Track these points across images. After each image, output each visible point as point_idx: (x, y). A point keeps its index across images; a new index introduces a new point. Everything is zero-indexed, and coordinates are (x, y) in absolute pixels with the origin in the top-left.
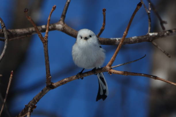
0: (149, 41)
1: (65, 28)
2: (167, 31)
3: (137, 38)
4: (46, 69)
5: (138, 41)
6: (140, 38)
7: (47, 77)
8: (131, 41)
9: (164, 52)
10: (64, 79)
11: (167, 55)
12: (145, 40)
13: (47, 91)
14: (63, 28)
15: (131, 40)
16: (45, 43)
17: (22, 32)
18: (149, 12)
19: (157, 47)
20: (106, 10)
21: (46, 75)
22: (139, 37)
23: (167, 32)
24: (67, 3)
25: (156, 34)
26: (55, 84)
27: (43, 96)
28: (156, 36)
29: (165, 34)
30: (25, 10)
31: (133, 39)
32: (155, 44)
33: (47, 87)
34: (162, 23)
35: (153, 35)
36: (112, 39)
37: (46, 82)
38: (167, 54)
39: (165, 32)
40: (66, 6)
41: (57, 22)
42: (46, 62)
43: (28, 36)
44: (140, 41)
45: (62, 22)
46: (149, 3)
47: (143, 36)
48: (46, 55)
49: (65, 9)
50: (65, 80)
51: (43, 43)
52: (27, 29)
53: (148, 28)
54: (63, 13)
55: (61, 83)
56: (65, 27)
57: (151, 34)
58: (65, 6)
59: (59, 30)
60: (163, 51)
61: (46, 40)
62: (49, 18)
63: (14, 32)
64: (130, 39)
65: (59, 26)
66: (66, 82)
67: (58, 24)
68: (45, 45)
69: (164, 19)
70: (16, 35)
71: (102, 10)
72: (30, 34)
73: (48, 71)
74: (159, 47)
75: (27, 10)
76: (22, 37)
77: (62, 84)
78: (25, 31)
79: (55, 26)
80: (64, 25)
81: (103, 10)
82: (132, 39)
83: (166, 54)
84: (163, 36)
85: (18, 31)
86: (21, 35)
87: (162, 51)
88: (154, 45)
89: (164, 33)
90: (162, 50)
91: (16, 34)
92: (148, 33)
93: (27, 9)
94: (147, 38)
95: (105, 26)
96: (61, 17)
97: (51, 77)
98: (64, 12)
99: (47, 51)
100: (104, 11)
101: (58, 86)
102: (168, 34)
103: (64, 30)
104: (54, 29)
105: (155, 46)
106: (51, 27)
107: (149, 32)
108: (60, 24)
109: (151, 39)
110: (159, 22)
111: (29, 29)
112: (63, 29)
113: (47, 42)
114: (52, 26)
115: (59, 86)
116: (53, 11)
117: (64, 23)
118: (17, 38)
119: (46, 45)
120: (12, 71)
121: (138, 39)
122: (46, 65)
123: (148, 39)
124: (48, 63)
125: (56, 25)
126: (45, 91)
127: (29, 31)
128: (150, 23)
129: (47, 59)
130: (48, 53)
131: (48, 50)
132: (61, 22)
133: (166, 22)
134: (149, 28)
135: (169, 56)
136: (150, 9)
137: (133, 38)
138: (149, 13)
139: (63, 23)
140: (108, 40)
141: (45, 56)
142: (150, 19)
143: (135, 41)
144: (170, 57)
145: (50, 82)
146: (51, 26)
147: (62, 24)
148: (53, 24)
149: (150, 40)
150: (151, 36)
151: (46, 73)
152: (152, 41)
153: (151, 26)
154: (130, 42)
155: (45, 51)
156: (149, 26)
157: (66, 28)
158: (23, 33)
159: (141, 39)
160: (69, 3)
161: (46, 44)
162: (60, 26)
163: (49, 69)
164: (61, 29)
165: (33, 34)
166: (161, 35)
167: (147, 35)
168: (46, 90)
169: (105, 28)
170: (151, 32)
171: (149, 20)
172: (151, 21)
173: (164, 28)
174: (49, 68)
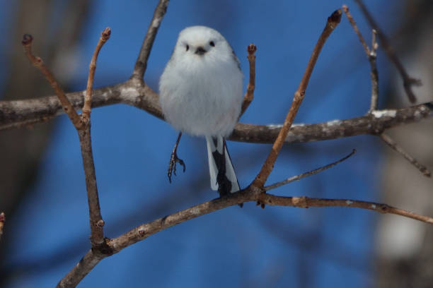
0: (372, 132)
1: (145, 99)
2: (420, 105)
3: (342, 125)
4: (89, 201)
5: (342, 133)
6: (349, 123)
7: (93, 223)
8: (325, 133)
9: (414, 162)
10: (138, 227)
11: (423, 170)
12: (361, 129)
13: (94, 261)
14: (141, 97)
15: (324, 130)
16: (85, 128)
17: (29, 109)
18: (372, 54)
19: (394, 148)
20: (255, 48)
21: (91, 217)
22: (346, 122)
23: (423, 108)
24: (151, 31)
25: (392, 113)
26: (113, 243)
27: (84, 276)
28: (392, 119)
29: (417, 113)
30: (25, 39)
31: (331, 128)
32: (390, 140)
33: (92, 249)
34: (408, 83)
35: (383, 116)
36: (272, 126)
37: (91, 236)
38: (421, 167)
39: (417, 107)
40: (149, 37)
41: (125, 81)
42: (88, 180)
43: (45, 118)
44: (349, 132)
45: (138, 81)
46: (374, 31)
47: (356, 120)
48: (88, 162)
49: (145, 47)
50: (142, 229)
51: (78, 129)
52: (44, 100)
53: (370, 98)
54: (139, 58)
55: (130, 239)
56: (147, 95)
57: (378, 114)
58: (146, 37)
59: (128, 102)
60: (411, 159)
61: (85, 121)
62: (92, 63)
63: (8, 109)
64: (321, 128)
65: (129, 93)
66: (143, 234)
67: (127, 86)
68: (84, 136)
69: (414, 73)
70: (14, 116)
71: (247, 48)
72: (50, 112)
73: (93, 208)
74: (400, 150)
75: (28, 38)
76: (30, 121)
77: (134, 240)
78: (37, 104)
79: (119, 93)
80: (144, 90)
81: (249, 47)
82: (326, 126)
83: (418, 167)
84: (411, 119)
85: (20, 105)
86: (27, 115)
87: (407, 159)
88: (386, 142)
89: (414, 112)
90: (407, 155)
91: (14, 113)
92: (369, 112)
93: (30, 36)
94: (367, 124)
95: (253, 91)
96: (136, 69)
97: (104, 223)
98: (144, 53)
99: (90, 151)
100: (252, 50)
101: (124, 245)
102: (424, 115)
103: (142, 104)
104: (116, 100)
105: (390, 145)
106: (108, 94)
107: (372, 108)
108: (132, 86)
109: (379, 127)
110: (400, 82)
111: (48, 100)
112: (139, 100)
113: (89, 126)
114: (111, 92)
115: (126, 246)
116: (103, 43)
117: (143, 85)
118: (16, 124)
119: (86, 136)
120: (2, 214)
121: (343, 128)
122: (87, 190)
123: (370, 126)
124: (92, 183)
125: (120, 88)
126: (90, 262)
127: (49, 106)
128: (376, 83)
129: (90, 173)
130: (92, 157)
131: (91, 148)
132: (136, 81)
133: (419, 81)
134: (374, 98)
135: (427, 172)
136: (376, 46)
137: (330, 124)
138: (372, 58)
139: (139, 85)
140: (261, 129)
141: (85, 165)
142: (375, 72)
143: (335, 134)
144: (429, 175)
145: (101, 235)
146: (107, 91)
147: (137, 87)
148: (112, 86)
149: (377, 131)
150: (377, 119)
151: (90, 211)
152: (381, 132)
153: (378, 92)
154: (322, 136)
155: (85, 151)
156: (373, 92)
157: (147, 98)
158: (33, 110)
159: (351, 127)
160: (156, 30)
161: (85, 133)
162: (131, 91)
163: (96, 201)
164: (134, 99)
165: (59, 113)
166: (405, 117)
167: (367, 115)
168: (92, 258)
169: (253, 98)
170: (378, 108)
171: (374, 76)
172: (377, 79)
173: (412, 98)
174: (98, 199)
